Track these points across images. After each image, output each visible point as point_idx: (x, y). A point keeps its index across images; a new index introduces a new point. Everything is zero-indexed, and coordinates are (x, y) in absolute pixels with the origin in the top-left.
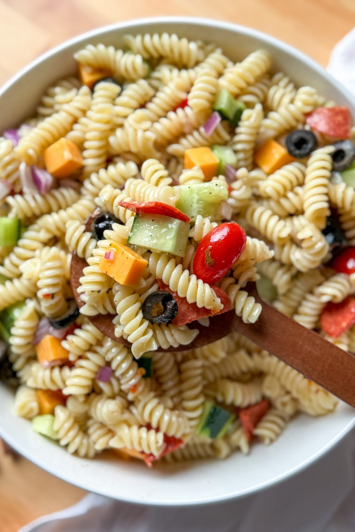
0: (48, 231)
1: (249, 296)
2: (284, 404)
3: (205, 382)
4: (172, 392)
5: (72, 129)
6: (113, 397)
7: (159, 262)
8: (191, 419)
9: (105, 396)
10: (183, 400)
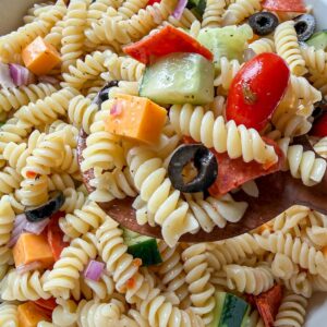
0: (26, 121)
1: (305, 150)
2: (300, 286)
3: (211, 270)
4: (176, 286)
5: (49, 32)
6: (107, 300)
7: (182, 113)
8: (203, 316)
9: (96, 300)
10: (190, 294)
